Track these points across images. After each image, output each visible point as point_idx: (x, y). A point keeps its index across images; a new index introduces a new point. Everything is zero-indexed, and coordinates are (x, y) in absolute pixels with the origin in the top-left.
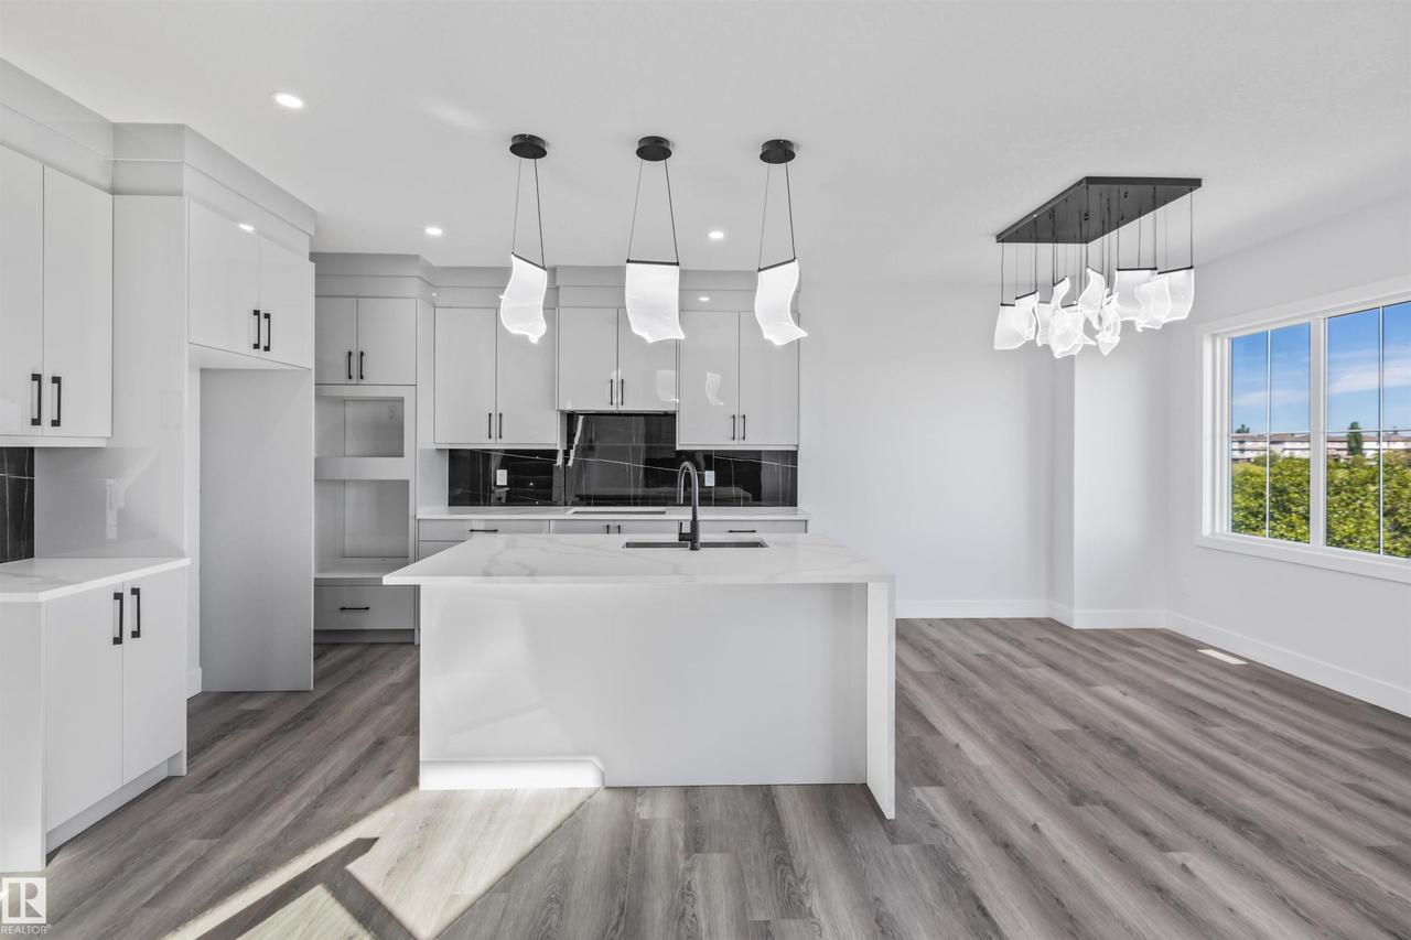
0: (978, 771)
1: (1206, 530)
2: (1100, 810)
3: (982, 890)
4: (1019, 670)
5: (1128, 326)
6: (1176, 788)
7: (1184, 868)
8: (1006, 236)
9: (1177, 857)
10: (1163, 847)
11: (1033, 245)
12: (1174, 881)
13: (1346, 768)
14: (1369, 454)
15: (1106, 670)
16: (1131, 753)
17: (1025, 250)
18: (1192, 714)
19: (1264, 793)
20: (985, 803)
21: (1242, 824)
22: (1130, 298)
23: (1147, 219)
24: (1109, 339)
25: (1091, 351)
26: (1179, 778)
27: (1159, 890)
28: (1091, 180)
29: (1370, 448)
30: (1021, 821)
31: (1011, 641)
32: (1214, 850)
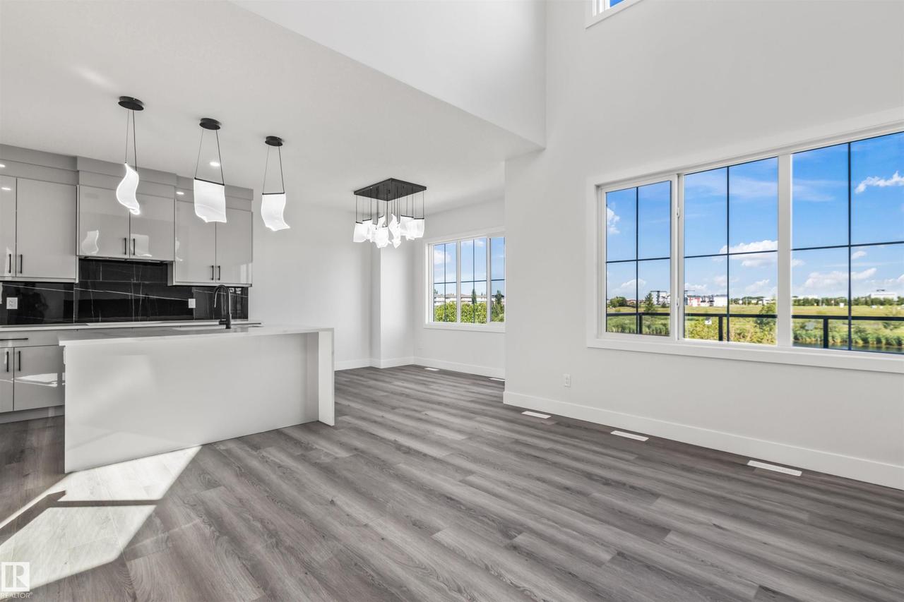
0: (359, 409)
1: (427, 322)
2: (401, 409)
3: (371, 431)
4: (365, 383)
5: (403, 238)
6: (422, 400)
7: (426, 414)
8: (357, 193)
9: (424, 413)
10: (420, 412)
11: (370, 198)
12: (423, 417)
13: (465, 388)
14: (478, 303)
15: (395, 378)
16: (407, 396)
17: (367, 200)
18: (425, 384)
19: (445, 397)
20: (364, 415)
21: (440, 403)
22: (404, 227)
23: (410, 197)
24: (397, 242)
25: (391, 246)
26: (423, 398)
27: (420, 419)
28: (392, 180)
29: (478, 300)
30: (379, 417)
31: (357, 375)
32: (433, 409)
